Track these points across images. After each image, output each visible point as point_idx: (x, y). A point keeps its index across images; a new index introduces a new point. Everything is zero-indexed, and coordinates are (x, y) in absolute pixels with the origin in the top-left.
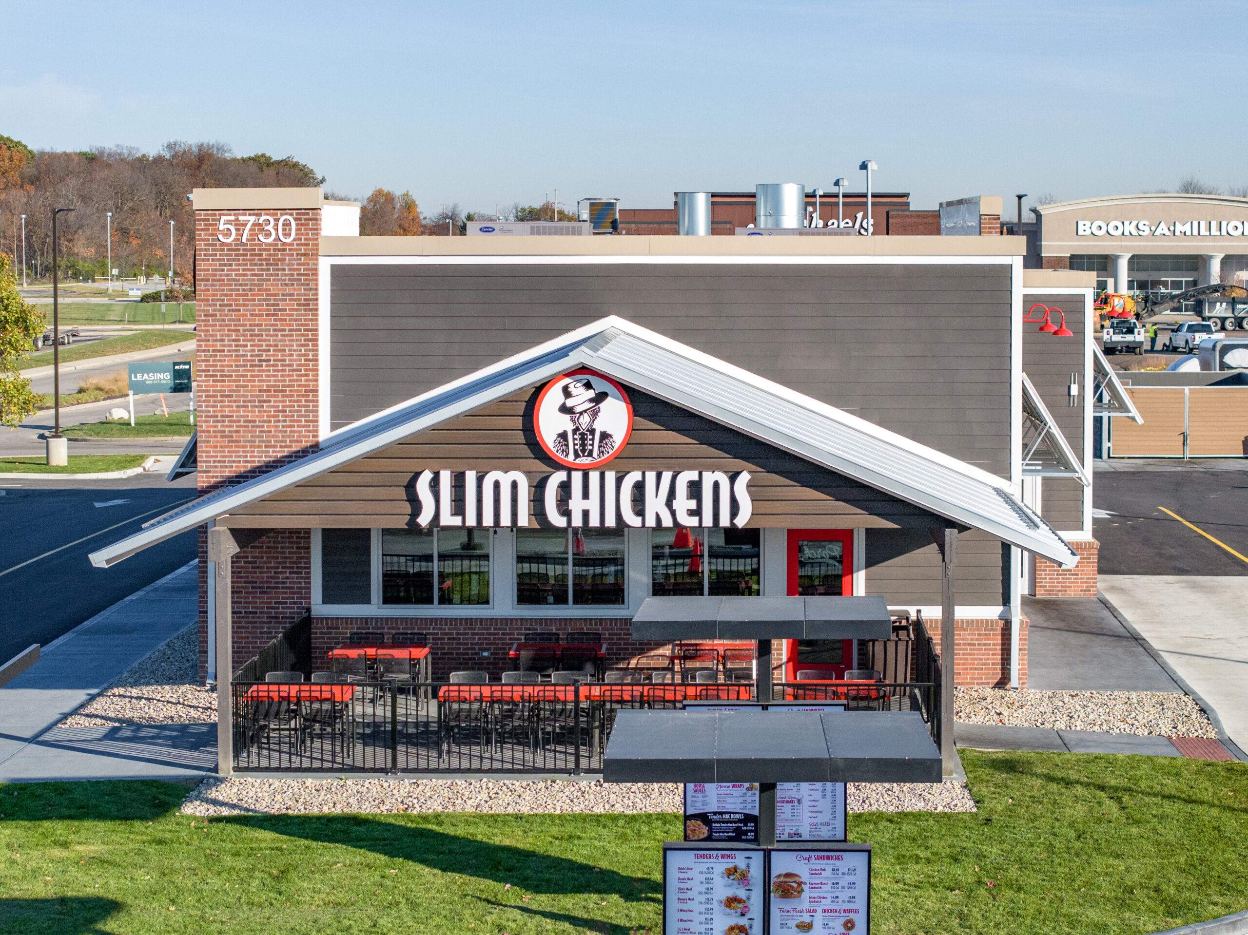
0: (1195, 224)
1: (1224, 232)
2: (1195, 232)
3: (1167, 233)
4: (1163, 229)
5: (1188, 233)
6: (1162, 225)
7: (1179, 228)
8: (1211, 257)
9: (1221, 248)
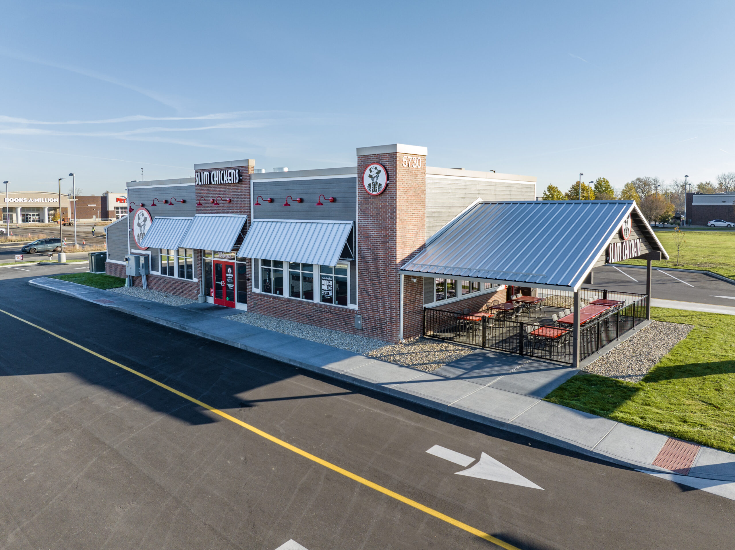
0: (40, 199)
1: (48, 201)
2: (40, 201)
3: (32, 201)
4: (31, 200)
5: (38, 201)
6: (31, 199)
7: (35, 200)
8: (45, 208)
9: (48, 205)
